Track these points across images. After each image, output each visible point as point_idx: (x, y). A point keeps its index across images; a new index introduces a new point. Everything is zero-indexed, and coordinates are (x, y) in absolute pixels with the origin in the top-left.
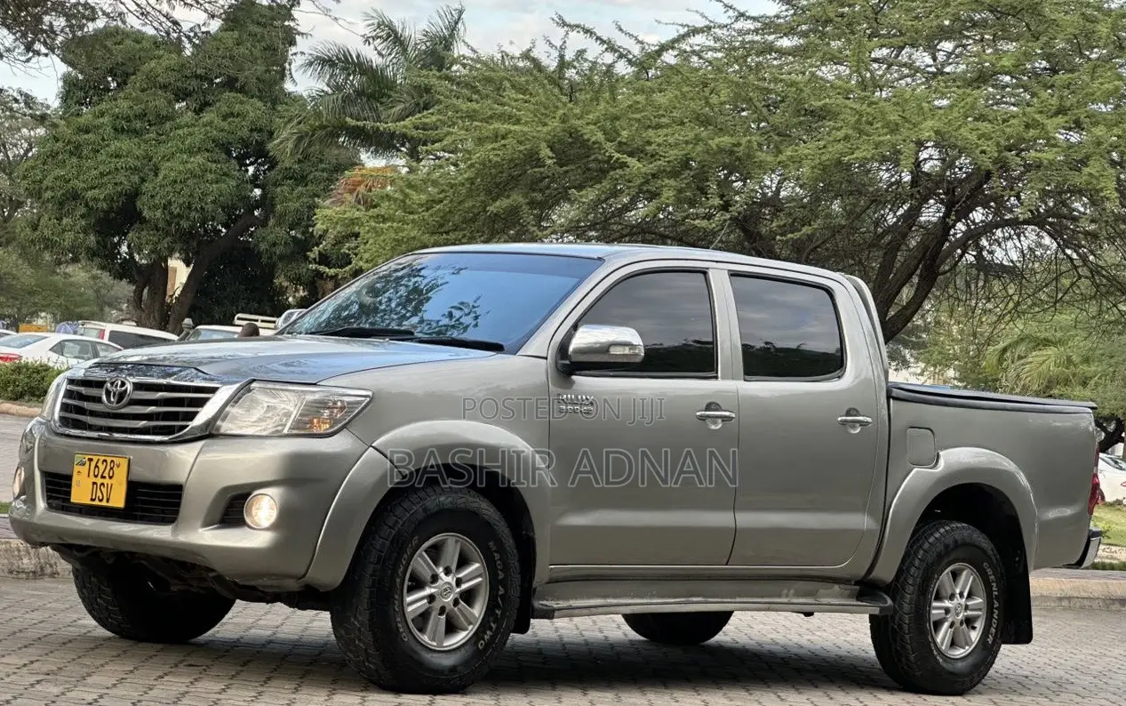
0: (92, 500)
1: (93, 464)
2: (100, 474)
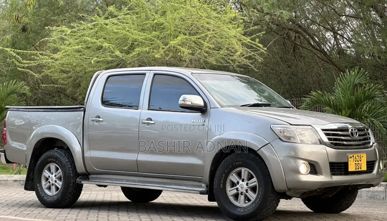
0: (356, 169)
1: (354, 157)
2: (357, 160)
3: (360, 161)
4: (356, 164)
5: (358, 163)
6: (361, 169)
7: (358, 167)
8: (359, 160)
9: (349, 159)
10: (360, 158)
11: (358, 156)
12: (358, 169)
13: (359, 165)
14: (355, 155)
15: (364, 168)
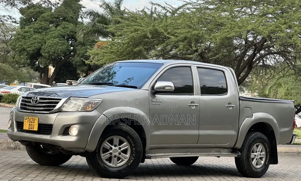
0: (29, 128)
1: (29, 119)
2: (31, 122)
3: (34, 123)
4: (29, 124)
5: (32, 124)
6: (33, 129)
7: (31, 127)
8: (32, 122)
9: (25, 120)
10: (34, 120)
11: (32, 118)
12: (31, 129)
13: (32, 126)
14: (30, 118)
15: (36, 129)
